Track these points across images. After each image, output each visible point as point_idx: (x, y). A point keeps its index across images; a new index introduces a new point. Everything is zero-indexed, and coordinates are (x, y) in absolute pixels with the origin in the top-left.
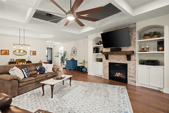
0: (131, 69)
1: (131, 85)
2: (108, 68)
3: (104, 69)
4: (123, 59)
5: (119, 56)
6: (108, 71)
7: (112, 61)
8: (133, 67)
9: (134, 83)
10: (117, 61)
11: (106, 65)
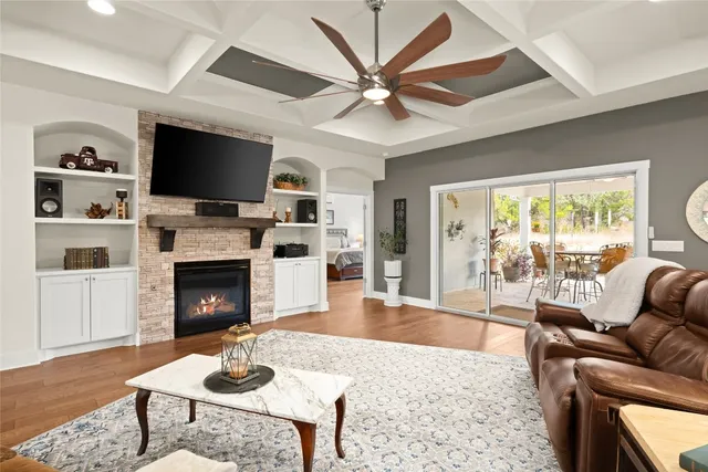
0: (262, 274)
1: (261, 324)
2: (171, 288)
3: (143, 299)
4: (237, 245)
5: (224, 234)
6: (172, 302)
7: (192, 257)
8: (267, 267)
9: (267, 315)
10: (213, 253)
11: (158, 278)
